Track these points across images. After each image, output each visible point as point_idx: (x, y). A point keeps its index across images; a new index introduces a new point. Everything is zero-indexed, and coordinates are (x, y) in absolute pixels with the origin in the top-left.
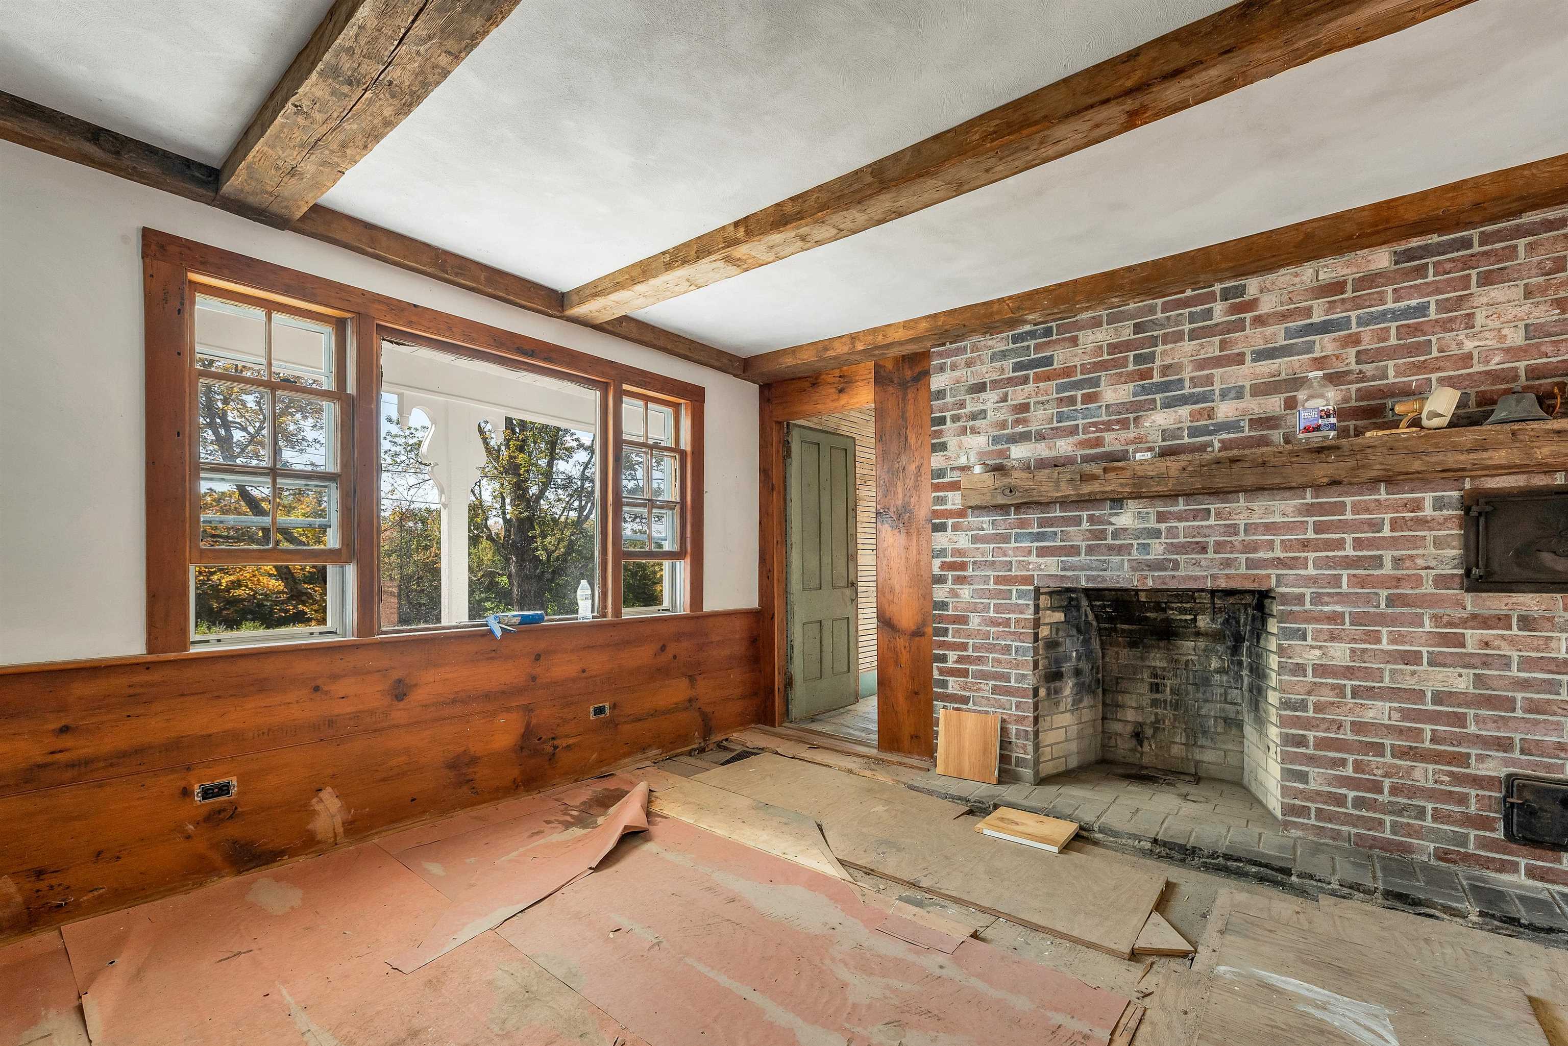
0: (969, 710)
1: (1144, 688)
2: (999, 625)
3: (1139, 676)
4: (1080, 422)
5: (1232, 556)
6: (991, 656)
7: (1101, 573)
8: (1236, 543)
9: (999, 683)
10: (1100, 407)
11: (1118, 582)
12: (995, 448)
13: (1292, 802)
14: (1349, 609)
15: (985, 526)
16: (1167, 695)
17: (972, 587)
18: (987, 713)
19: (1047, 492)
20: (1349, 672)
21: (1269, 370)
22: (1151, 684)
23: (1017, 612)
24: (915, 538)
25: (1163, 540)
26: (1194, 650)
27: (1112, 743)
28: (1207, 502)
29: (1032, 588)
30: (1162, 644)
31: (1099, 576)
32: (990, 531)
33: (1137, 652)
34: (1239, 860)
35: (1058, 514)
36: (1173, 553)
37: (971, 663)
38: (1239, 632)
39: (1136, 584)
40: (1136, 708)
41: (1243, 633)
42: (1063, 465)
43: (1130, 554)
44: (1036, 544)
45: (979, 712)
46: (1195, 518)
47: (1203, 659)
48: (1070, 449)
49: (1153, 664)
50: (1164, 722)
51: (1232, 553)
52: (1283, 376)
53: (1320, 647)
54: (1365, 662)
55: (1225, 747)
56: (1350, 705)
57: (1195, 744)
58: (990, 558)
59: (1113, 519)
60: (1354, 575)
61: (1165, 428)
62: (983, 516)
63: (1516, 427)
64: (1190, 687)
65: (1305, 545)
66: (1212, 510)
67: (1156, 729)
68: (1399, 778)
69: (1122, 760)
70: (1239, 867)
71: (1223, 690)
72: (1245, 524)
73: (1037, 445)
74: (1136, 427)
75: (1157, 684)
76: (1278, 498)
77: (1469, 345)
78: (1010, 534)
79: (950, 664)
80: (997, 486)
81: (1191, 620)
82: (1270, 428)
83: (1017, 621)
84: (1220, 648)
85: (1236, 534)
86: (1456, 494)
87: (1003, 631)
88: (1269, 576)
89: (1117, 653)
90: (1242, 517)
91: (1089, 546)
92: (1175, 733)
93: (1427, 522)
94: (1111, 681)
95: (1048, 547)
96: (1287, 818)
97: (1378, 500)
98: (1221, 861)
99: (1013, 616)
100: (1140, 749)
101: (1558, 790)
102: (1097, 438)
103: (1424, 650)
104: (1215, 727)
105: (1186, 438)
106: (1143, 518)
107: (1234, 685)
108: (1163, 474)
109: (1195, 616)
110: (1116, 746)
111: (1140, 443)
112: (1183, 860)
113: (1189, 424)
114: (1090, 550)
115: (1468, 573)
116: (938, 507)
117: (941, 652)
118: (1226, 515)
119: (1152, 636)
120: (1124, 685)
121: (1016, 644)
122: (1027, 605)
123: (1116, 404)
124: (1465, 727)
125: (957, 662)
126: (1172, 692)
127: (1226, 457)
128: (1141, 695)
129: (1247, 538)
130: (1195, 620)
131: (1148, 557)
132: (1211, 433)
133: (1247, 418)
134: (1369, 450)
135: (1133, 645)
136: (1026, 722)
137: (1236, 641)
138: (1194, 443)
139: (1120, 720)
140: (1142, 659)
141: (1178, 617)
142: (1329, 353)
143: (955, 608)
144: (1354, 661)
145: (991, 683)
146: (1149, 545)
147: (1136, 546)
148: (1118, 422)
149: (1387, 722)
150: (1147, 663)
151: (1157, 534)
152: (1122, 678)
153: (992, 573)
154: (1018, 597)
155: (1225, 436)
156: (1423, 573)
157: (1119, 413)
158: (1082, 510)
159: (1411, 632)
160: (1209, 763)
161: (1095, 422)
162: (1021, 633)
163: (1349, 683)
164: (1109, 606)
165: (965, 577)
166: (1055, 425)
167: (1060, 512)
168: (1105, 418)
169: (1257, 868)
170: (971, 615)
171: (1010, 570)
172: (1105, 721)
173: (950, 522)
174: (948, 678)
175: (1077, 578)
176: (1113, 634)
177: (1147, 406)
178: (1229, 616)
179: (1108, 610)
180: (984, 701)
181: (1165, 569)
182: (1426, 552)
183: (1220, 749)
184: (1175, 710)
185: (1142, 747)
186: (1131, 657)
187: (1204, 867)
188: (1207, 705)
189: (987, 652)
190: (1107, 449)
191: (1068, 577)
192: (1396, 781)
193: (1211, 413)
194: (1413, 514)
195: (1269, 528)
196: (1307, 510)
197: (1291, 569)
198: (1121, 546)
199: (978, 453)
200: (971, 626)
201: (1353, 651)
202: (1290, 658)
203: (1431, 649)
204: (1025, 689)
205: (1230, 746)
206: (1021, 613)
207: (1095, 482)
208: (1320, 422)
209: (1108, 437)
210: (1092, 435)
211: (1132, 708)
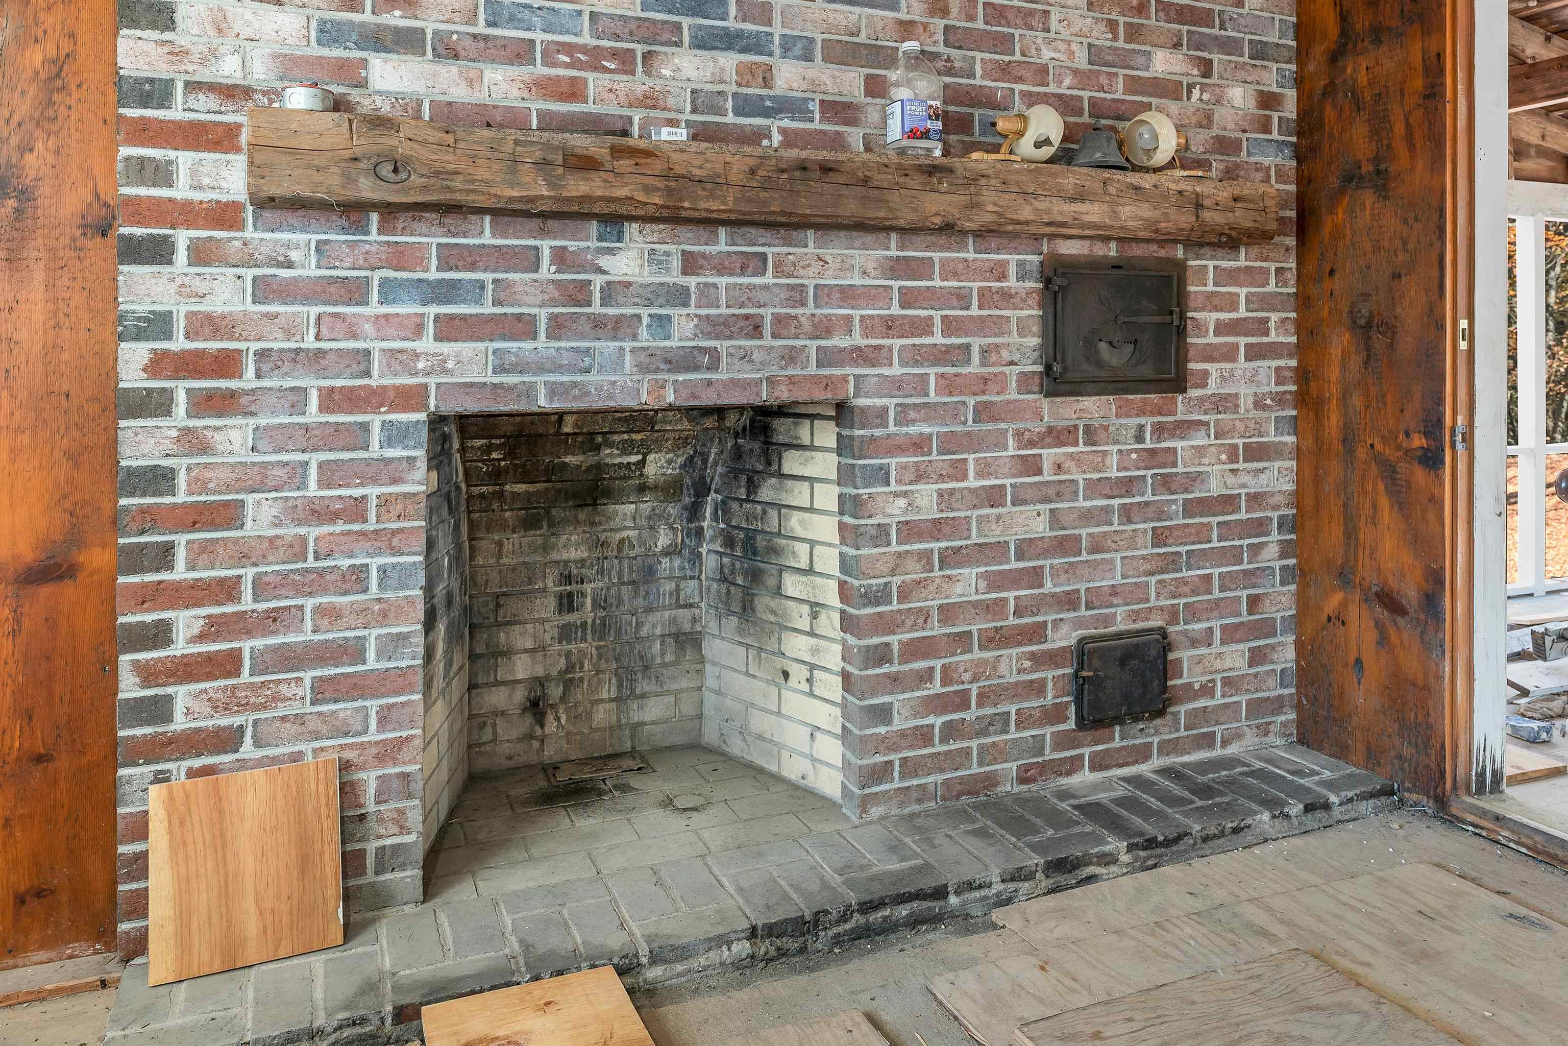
0: (243, 765)
1: (546, 607)
2: (333, 517)
3: (539, 585)
4: (539, 36)
5: (798, 343)
6: (309, 603)
7: (579, 378)
8: (803, 320)
9: (332, 671)
10: (580, 13)
11: (611, 397)
12: (325, 52)
13: (872, 761)
14: (936, 429)
15: (294, 255)
16: (587, 613)
17: (252, 422)
18: (297, 757)
19: (489, 183)
20: (936, 528)
21: (844, 22)
22: (560, 597)
23: (384, 478)
24: (39, 275)
25: (692, 310)
26: (634, 519)
27: (487, 735)
28: (762, 240)
29: (422, 416)
30: (582, 515)
31: (574, 384)
32: (309, 269)
33: (535, 537)
34: (880, 904)
35: (487, 239)
36: (708, 336)
37: (249, 633)
38: (703, 478)
39: (645, 398)
40: (533, 651)
41: (708, 480)
42: (502, 126)
43: (634, 337)
44: (433, 310)
45: (274, 761)
46: (743, 271)
47: (645, 534)
48: (515, 93)
49: (565, 556)
50: (582, 667)
51: (797, 337)
52: (862, 38)
53: (905, 494)
54: (953, 510)
55: (675, 686)
56: (938, 581)
57: (633, 696)
58: (310, 342)
59: (604, 262)
60: (942, 375)
61: (698, 87)
62: (293, 229)
63: (1106, 175)
64: (624, 589)
65: (890, 326)
66: (770, 256)
67: (568, 684)
68: (987, 679)
69: (506, 763)
70: (885, 918)
71: (674, 585)
72: (816, 287)
73: (439, 68)
74: (648, 73)
75: (570, 595)
76: (857, 243)
77: (1047, 54)
78: (367, 280)
79: (180, 647)
80: (358, 152)
81: (638, 462)
82: (847, 122)
83: (385, 502)
84: (673, 510)
85: (803, 304)
86: (1035, 258)
87: (348, 533)
88: (845, 378)
89: (500, 544)
90: (811, 275)
91: (553, 318)
92: (599, 683)
93: (1011, 296)
94: (486, 603)
95: (464, 318)
96: (868, 791)
97: (966, 260)
98: (857, 919)
99: (372, 492)
100: (538, 731)
101: (1115, 648)
102: (573, 81)
103: (1008, 482)
104: (662, 655)
105: (730, 114)
106: (660, 262)
107: (689, 573)
108: (719, 176)
109: (645, 455)
110: (494, 740)
111: (654, 107)
112: (803, 950)
113: (734, 88)
114: (557, 327)
115: (1048, 368)
116: (143, 191)
117: (149, 618)
118: (788, 269)
119: (566, 500)
120: (513, 606)
121: (381, 560)
122: (411, 460)
123: (611, 17)
124: (1041, 586)
125: (201, 637)
126: (596, 605)
127: (816, 161)
128: (543, 621)
129: (818, 312)
130: (642, 463)
131: (667, 343)
132: (768, 113)
133: (818, 97)
134: (983, 181)
135: (529, 524)
136: (406, 753)
137: (697, 495)
138: (742, 126)
139: (503, 683)
140: (546, 548)
141: (617, 461)
142: (917, 18)
143: (198, 484)
144: (942, 511)
145: (308, 676)
146: (669, 318)
147: (645, 320)
148: (614, 54)
149: (974, 598)
150: (554, 556)
151: (680, 296)
152: (504, 594)
153: (313, 384)
154: (389, 441)
155: (787, 123)
156: (1007, 369)
157: (617, 37)
158: (543, 233)
159: (996, 458)
160: (653, 723)
161: (569, 44)
162: (394, 532)
163: (936, 546)
164: (499, 447)
165: (232, 395)
166: (481, 28)
167: (493, 235)
168: (586, 39)
169: (908, 906)
170: (250, 499)
171: (367, 374)
172: (474, 692)
173: (182, 238)
174: (170, 690)
175: (529, 391)
176: (495, 506)
177: (666, 36)
178: (695, 452)
179: (495, 455)
180: (290, 729)
181: (696, 368)
182: (1010, 340)
183: (669, 692)
184: (600, 639)
185: (542, 726)
186: (526, 548)
187: (837, 944)
188: (652, 618)
189: (299, 593)
190: (589, 107)
191: (511, 388)
192: (982, 684)
193: (768, 75)
194: (998, 284)
195: (848, 294)
196: (892, 269)
197: (874, 366)
198: (619, 319)
199: (275, 57)
200: (250, 529)
201: (940, 494)
202: (870, 517)
203: (1014, 481)
204: (402, 672)
205: (684, 683)
206: (395, 481)
207: (593, 175)
208: (929, 124)
209: (594, 82)
210: (562, 72)
211: (526, 651)
